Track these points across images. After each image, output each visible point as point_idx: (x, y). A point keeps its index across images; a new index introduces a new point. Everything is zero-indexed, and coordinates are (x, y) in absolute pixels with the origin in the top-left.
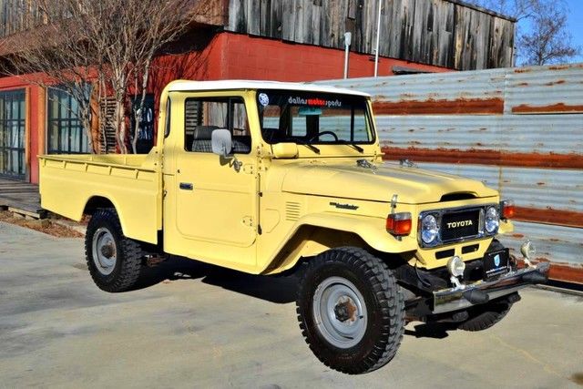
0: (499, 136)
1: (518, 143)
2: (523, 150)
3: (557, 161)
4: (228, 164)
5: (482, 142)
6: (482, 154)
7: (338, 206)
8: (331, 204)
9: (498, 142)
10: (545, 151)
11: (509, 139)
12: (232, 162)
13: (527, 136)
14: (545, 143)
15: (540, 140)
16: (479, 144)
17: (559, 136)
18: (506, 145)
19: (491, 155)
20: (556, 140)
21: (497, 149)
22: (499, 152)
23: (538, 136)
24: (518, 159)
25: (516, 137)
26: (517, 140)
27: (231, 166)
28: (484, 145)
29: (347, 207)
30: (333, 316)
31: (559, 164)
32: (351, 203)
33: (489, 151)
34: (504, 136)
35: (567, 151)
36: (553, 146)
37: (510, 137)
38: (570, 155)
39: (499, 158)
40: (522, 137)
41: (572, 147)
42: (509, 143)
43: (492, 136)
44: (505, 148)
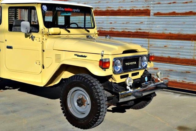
0: (148, 26)
1: (156, 29)
2: (158, 32)
3: (172, 36)
5: (141, 29)
6: (141, 34)
7: (78, 56)
8: (75, 55)
9: (148, 28)
10: (167, 32)
11: (153, 27)
12: (30, 36)
13: (160, 26)
14: (167, 29)
16: (140, 29)
17: (173, 26)
18: (151, 30)
20: (172, 27)
21: (147, 31)
22: (148, 33)
23: (164, 26)
24: (156, 36)
25: (155, 26)
26: (156, 27)
27: (30, 38)
29: (82, 56)
30: (76, 104)
31: (173, 38)
32: (83, 54)
33: (144, 32)
34: (151, 26)
36: (171, 30)
37: (153, 26)
38: (178, 34)
39: (148, 35)
40: (158, 26)
41: (178, 31)
42: (153, 29)
43: (145, 26)
44: (151, 31)
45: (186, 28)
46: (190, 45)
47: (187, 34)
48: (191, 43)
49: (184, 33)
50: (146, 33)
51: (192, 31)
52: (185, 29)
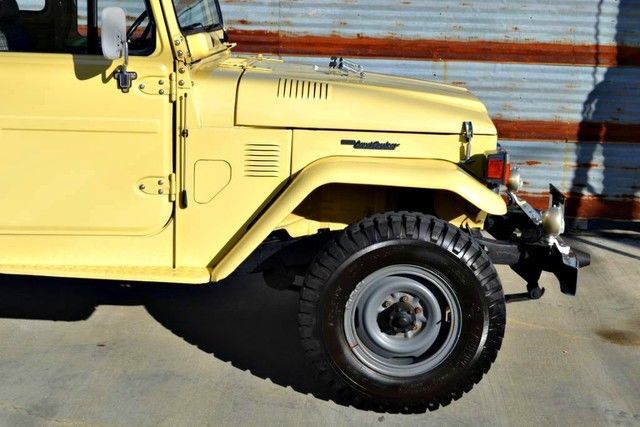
0: (276, 9)
1: (307, 21)
2: (316, 31)
3: (368, 47)
4: (100, 76)
5: (249, 19)
6: (248, 38)
7: (358, 145)
8: (344, 142)
9: (274, 19)
10: (349, 33)
11: (292, 15)
12: (109, 72)
13: (319, 10)
14: (348, 21)
15: (339, 16)
16: (243, 22)
17: (367, 12)
18: (289, 24)
19: (263, 39)
20: (364, 17)
21: (274, 29)
22: (277, 34)
23: (337, 11)
24: (310, 44)
25: (302, 11)
26: (307, 16)
27: (105, 80)
28: (250, 23)
31: (370, 51)
33: (261, 33)
34: (285, 10)
35: (382, 34)
36: (362, 27)
37: (294, 10)
38: (387, 39)
39: (278, 43)
40: (313, 11)
41: (389, 28)
42: (293, 20)
43: (265, 9)
44: (286, 29)
45: (415, 19)
46: (430, 72)
47: (416, 38)
48: (433, 67)
49: (410, 34)
50: (271, 34)
51: (435, 29)
52: (410, 24)
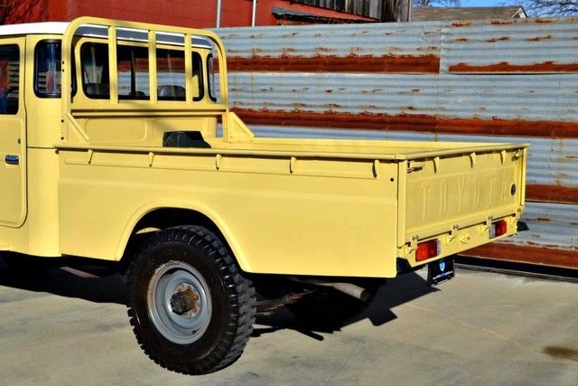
0: (435, 99)
1: (456, 107)
2: (462, 115)
3: (500, 127)
5: (415, 106)
6: (414, 120)
9: (433, 106)
10: (486, 116)
11: (446, 102)
13: (466, 98)
14: (487, 107)
15: (481, 103)
16: (411, 108)
17: (501, 100)
18: (443, 109)
19: (425, 121)
20: (499, 103)
21: (432, 113)
22: (434, 118)
23: (479, 99)
24: (459, 125)
25: (453, 99)
26: (456, 103)
28: (416, 109)
31: (503, 130)
33: (423, 116)
34: (441, 99)
35: (512, 116)
36: (496, 111)
37: (446, 99)
38: (515, 120)
39: (435, 124)
40: (460, 99)
41: (516, 112)
42: (446, 106)
43: (427, 98)
44: (441, 113)
45: (538, 104)
46: (549, 148)
47: (539, 120)
48: (552, 144)
49: (533, 117)
50: (430, 117)
51: (553, 112)
52: (533, 108)
